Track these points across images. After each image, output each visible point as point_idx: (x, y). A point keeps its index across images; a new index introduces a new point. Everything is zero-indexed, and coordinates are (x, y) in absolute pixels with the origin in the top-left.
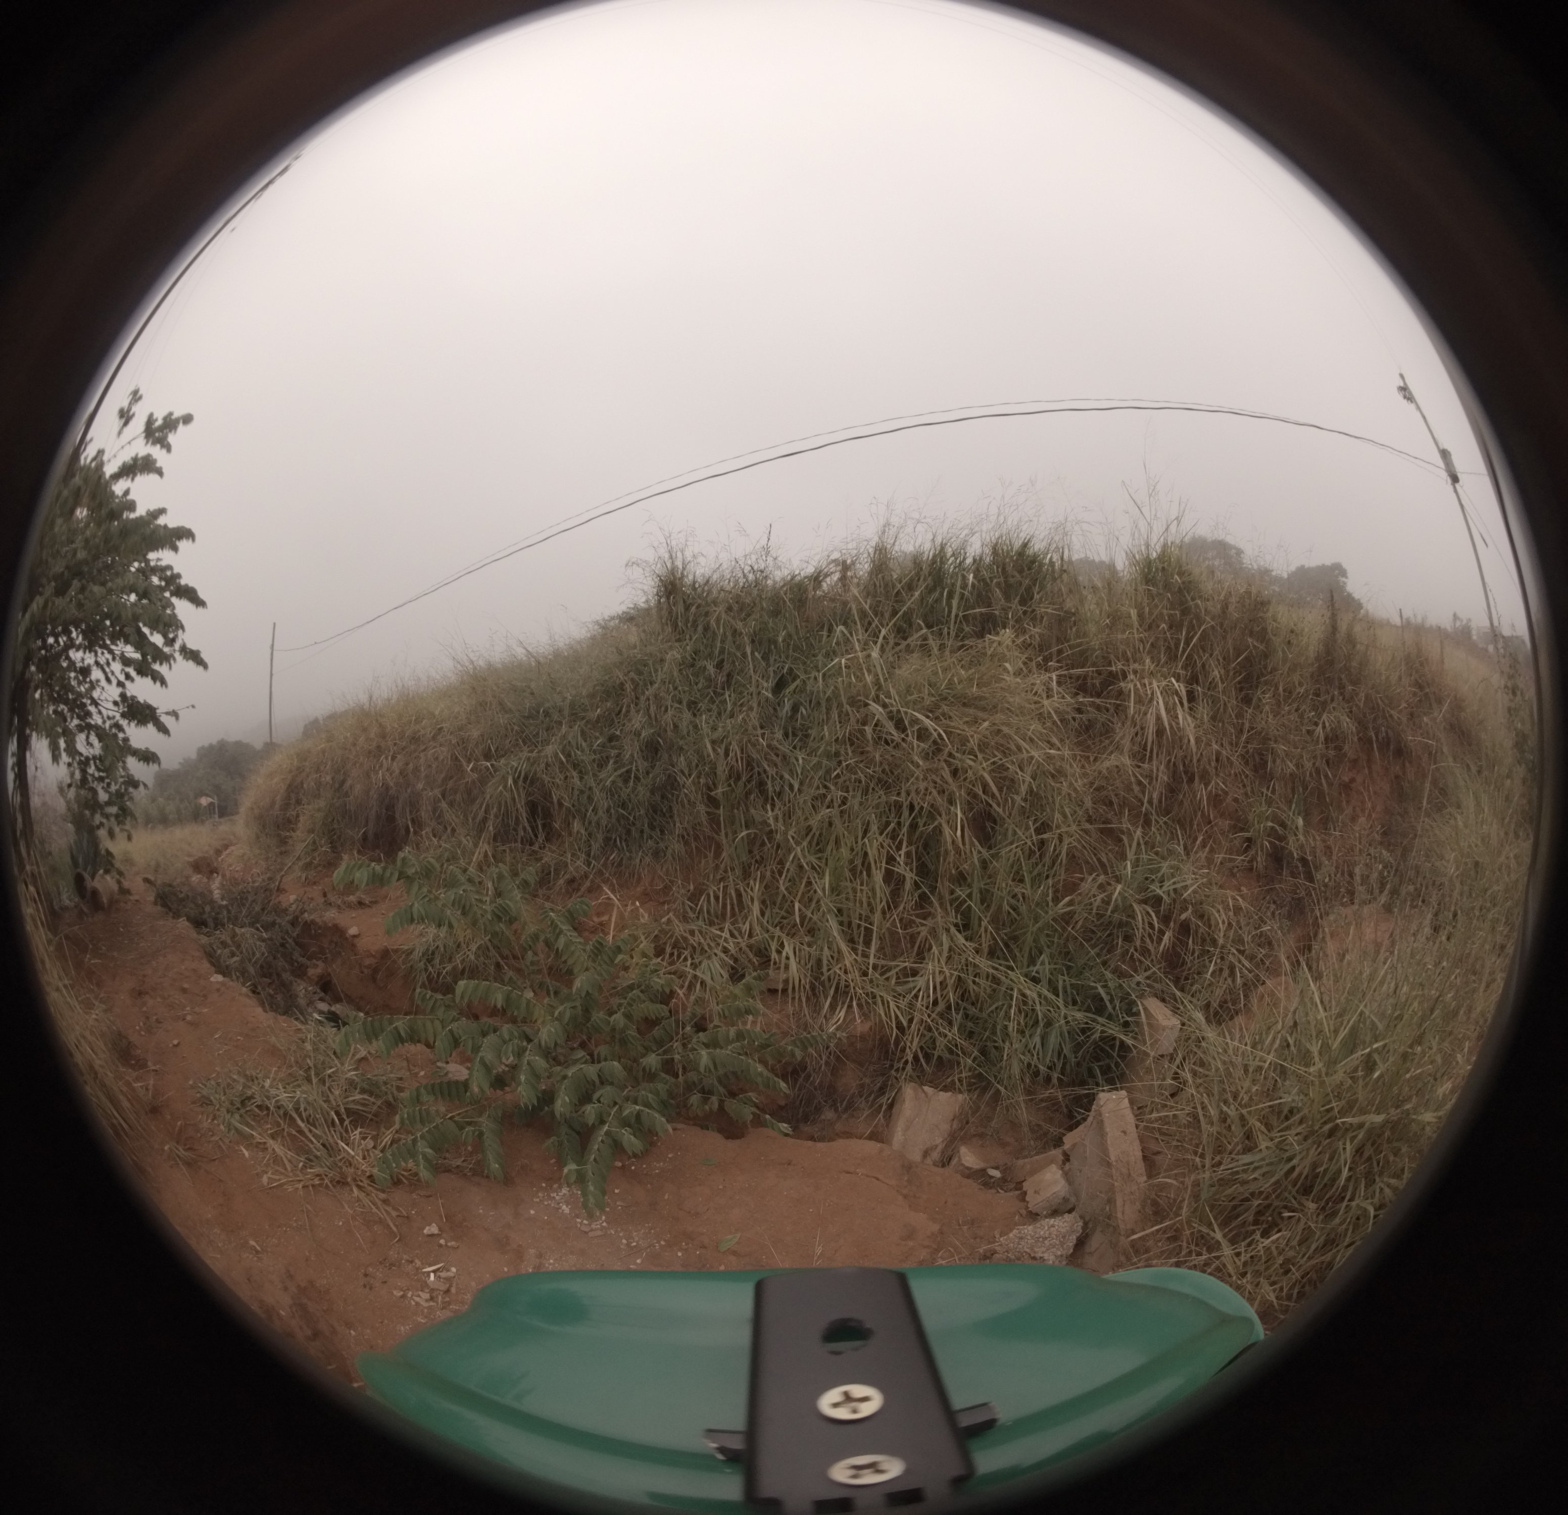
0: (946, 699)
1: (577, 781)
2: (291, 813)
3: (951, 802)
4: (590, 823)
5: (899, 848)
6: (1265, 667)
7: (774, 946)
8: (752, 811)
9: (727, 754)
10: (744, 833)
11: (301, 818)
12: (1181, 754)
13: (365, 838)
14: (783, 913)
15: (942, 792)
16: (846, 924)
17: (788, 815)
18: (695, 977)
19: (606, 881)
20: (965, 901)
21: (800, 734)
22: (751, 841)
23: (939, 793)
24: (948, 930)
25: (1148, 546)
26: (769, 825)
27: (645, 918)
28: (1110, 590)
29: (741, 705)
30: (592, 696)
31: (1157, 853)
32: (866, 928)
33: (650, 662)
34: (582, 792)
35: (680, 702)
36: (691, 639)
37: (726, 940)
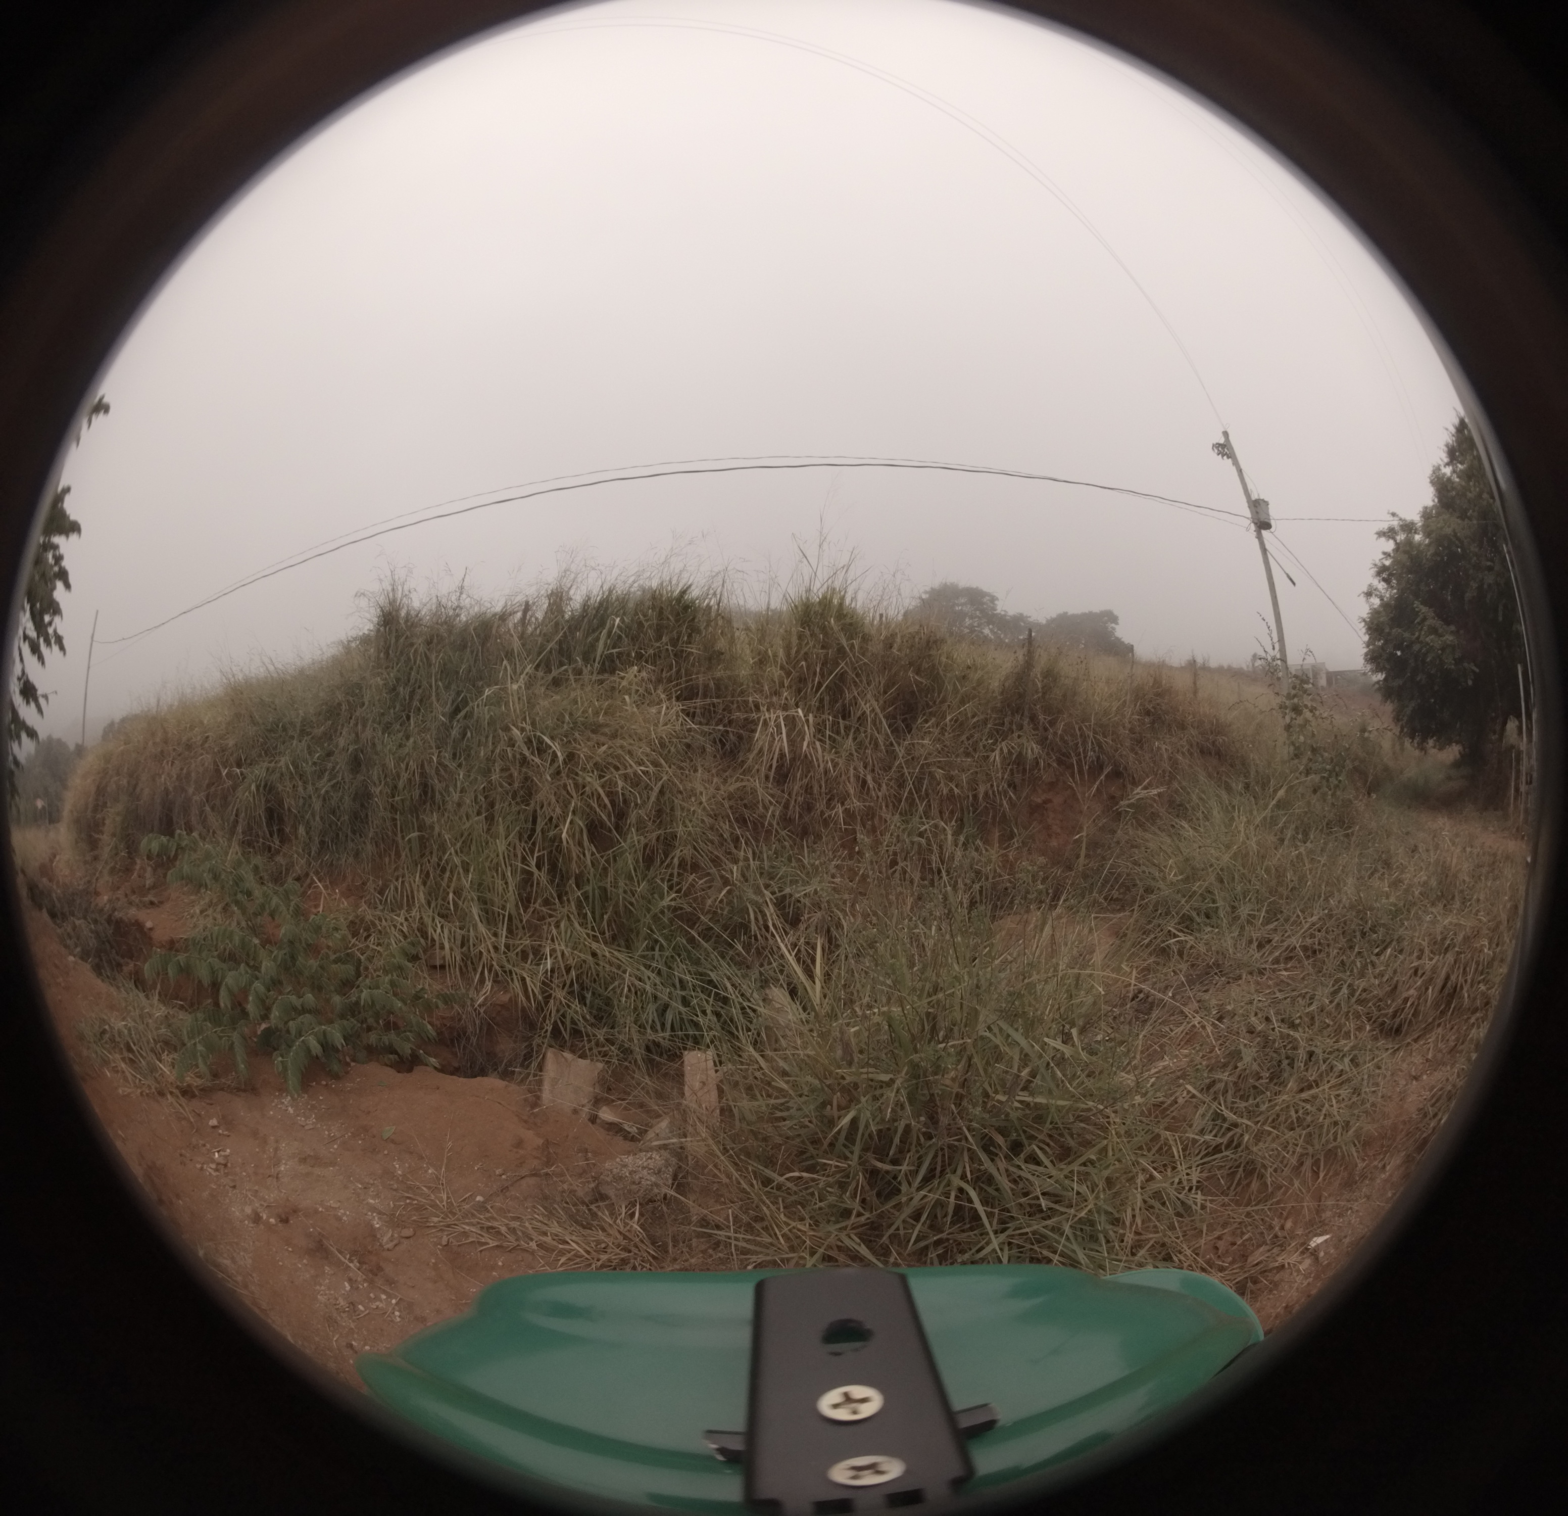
1: (300, 789)
2: (99, 815)
6: (932, 700)
8: (424, 817)
11: (107, 821)
22: (423, 843)
26: (434, 830)
27: (345, 904)
30: (318, 714)
33: (363, 686)
34: (305, 800)
36: (395, 667)
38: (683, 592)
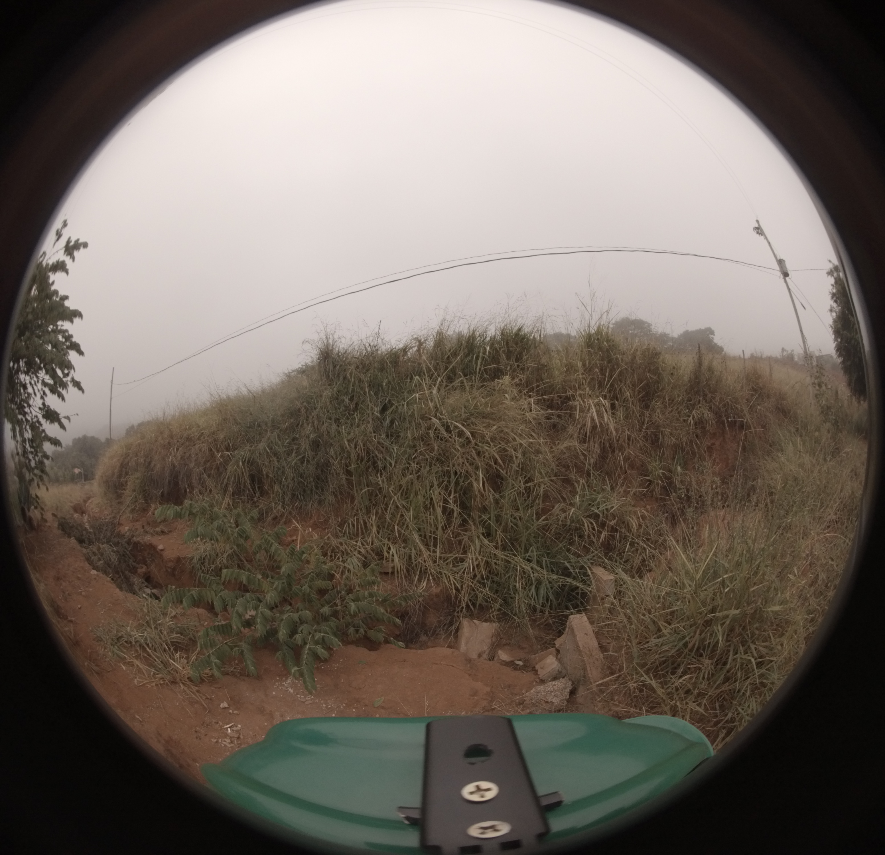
0: (473, 415)
1: (276, 463)
2: (123, 480)
3: (477, 468)
4: (284, 486)
5: (450, 495)
6: (658, 388)
7: (385, 549)
8: (370, 477)
9: (356, 447)
10: (366, 489)
11: (129, 483)
12: (608, 437)
13: (162, 494)
14: (389, 532)
15: (471, 464)
16: (423, 536)
17: (389, 479)
18: (345, 567)
19: (294, 517)
20: (486, 521)
21: (395, 435)
22: (370, 494)
23: (470, 465)
24: (478, 537)
25: (589, 327)
26: (379, 485)
27: (316, 536)
28: (567, 352)
29: (363, 420)
30: (283, 416)
31: (595, 491)
32: (434, 538)
33: (315, 397)
34: (279, 469)
35: (330, 419)
36: (336, 384)
37: (360, 547)
38: (519, 330)
